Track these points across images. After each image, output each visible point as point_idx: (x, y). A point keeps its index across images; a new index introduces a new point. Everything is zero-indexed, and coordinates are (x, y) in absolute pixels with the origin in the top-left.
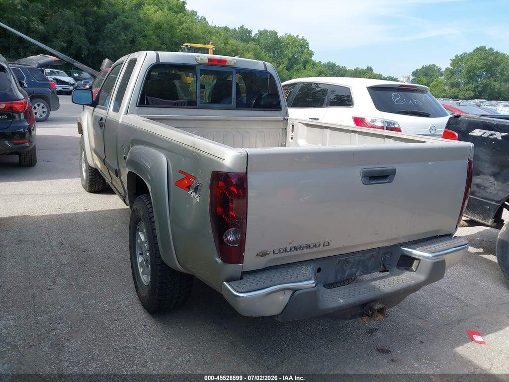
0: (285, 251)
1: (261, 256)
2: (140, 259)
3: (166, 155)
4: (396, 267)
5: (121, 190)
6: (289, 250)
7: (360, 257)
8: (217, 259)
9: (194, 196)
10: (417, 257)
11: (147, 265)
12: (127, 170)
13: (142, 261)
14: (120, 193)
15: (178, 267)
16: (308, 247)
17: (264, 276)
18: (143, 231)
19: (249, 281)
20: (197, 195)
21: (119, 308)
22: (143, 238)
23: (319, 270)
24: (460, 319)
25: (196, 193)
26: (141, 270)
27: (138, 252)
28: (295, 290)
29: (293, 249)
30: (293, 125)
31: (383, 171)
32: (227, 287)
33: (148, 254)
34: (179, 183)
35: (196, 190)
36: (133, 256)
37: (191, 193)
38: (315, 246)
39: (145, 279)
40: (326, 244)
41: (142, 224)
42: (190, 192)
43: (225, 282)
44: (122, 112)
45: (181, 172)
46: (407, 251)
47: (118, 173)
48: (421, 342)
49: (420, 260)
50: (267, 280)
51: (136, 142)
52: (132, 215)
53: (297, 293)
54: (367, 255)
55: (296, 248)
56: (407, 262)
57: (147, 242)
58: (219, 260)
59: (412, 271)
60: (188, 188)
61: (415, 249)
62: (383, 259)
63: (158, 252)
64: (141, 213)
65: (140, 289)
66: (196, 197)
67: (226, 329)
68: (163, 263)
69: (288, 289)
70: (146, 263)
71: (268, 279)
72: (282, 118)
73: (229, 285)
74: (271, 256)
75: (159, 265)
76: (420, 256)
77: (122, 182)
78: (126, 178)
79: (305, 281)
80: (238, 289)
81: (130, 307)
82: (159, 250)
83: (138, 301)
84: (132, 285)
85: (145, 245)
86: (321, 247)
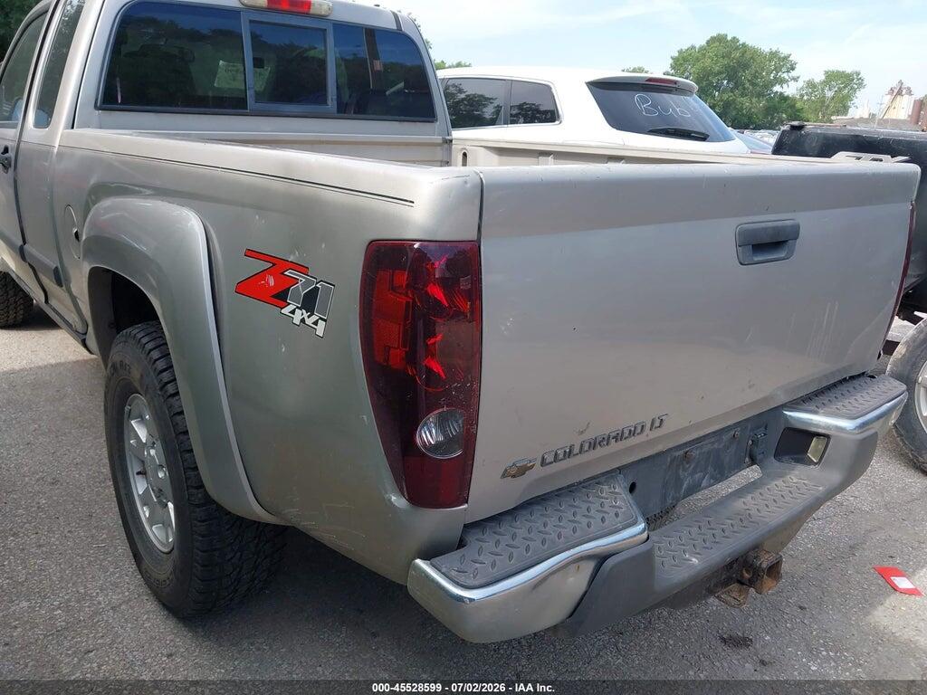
0: (569, 454)
1: (514, 476)
2: (140, 486)
3: (198, 212)
4: (773, 458)
5: (72, 317)
6: (576, 450)
7: (713, 443)
8: (393, 498)
9: (303, 321)
10: (820, 431)
11: (160, 502)
12: (86, 267)
13: (146, 491)
14: (69, 325)
15: (258, 512)
16: (619, 437)
17: (521, 527)
18: (141, 418)
19: (485, 548)
20: (314, 318)
21: (96, 613)
22: (142, 433)
23: (632, 488)
24: (851, 543)
25: (311, 311)
26: (144, 513)
27: (134, 467)
28: (601, 559)
29: (586, 448)
30: (465, 155)
31: (777, 230)
32: (427, 576)
33: (161, 475)
34: (248, 287)
35: (309, 303)
36: (120, 478)
37: (293, 312)
38: (632, 433)
39: (160, 535)
40: (657, 424)
41: (140, 401)
42: (286, 311)
43: (418, 561)
44: (58, 123)
45: (251, 254)
46: (799, 420)
47: (60, 278)
48: (801, 608)
49: (827, 437)
50: (531, 540)
51: (103, 191)
52: (109, 379)
53: (610, 563)
54: (726, 438)
55: (593, 445)
56: (796, 444)
57: (158, 444)
58: (398, 501)
59: (811, 462)
60: (281, 297)
61: (815, 413)
62: (750, 442)
63: (192, 473)
64: (136, 374)
65: (147, 561)
66: (309, 321)
67: (374, 635)
68: (208, 500)
69: (589, 557)
70: (157, 497)
71: (532, 535)
72: (438, 139)
73: (434, 566)
74: (538, 472)
75: (198, 506)
76: (828, 427)
77: (74, 299)
78: (85, 285)
79: (624, 528)
80: (462, 579)
81: (123, 607)
82: (196, 468)
83: (144, 589)
84: (123, 547)
85: (153, 452)
86: (645, 434)
